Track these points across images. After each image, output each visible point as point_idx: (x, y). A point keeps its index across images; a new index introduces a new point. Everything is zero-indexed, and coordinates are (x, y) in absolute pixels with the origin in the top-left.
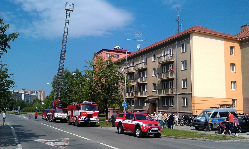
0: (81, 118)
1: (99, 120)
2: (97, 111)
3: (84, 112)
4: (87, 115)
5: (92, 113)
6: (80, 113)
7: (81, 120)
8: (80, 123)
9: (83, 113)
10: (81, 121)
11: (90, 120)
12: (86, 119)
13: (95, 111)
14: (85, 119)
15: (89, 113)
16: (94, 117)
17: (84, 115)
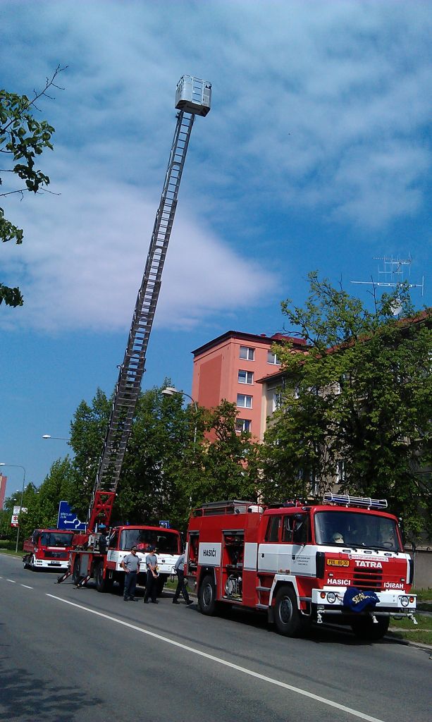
0: (326, 589)
1: (413, 605)
2: (402, 556)
3: (340, 557)
4: (357, 576)
5: (379, 566)
6: (321, 558)
7: (325, 601)
8: (320, 621)
9: (336, 563)
10: (327, 607)
11: (378, 604)
12: (355, 600)
13: (394, 555)
14: (348, 595)
15: (363, 564)
16: (390, 585)
17: (340, 573)
